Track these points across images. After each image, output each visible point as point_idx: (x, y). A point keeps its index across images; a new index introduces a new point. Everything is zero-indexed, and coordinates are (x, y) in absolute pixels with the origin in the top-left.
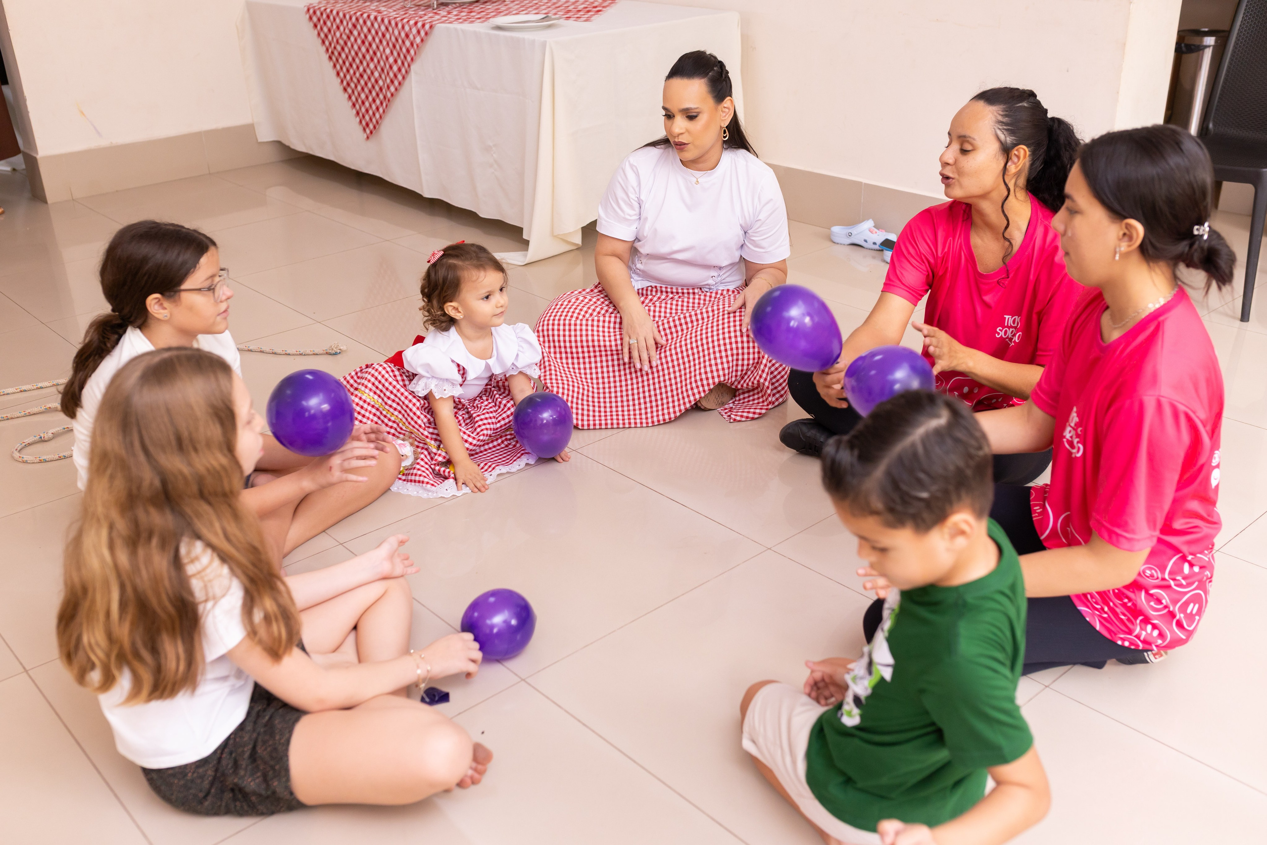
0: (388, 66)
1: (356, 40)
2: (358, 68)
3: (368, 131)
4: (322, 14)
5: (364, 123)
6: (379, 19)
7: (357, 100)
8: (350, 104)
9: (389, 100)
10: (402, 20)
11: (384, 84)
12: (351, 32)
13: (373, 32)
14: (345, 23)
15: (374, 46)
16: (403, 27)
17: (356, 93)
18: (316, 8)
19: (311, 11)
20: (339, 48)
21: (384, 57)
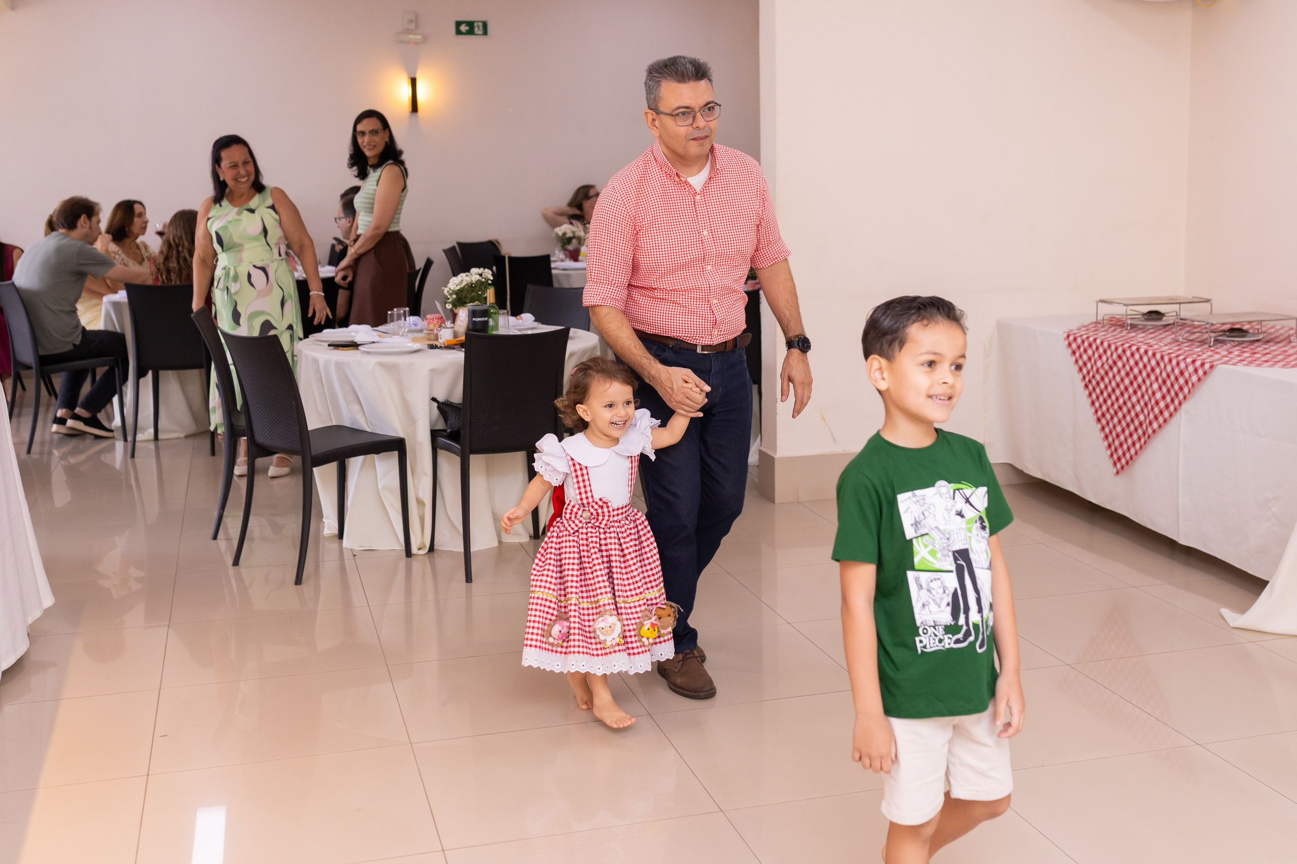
0: (1153, 401)
1: (1119, 371)
2: (1117, 399)
3: (1119, 466)
4: (1083, 342)
5: (1115, 457)
6: (1150, 353)
7: (1111, 432)
8: (1103, 435)
9: (1149, 437)
10: (1177, 356)
11: (1145, 419)
12: (1115, 363)
13: (1141, 365)
14: (1109, 353)
15: (1140, 379)
16: (1178, 364)
17: (1111, 425)
18: (1077, 335)
19: (1071, 338)
20: (1098, 377)
21: (1150, 392)
